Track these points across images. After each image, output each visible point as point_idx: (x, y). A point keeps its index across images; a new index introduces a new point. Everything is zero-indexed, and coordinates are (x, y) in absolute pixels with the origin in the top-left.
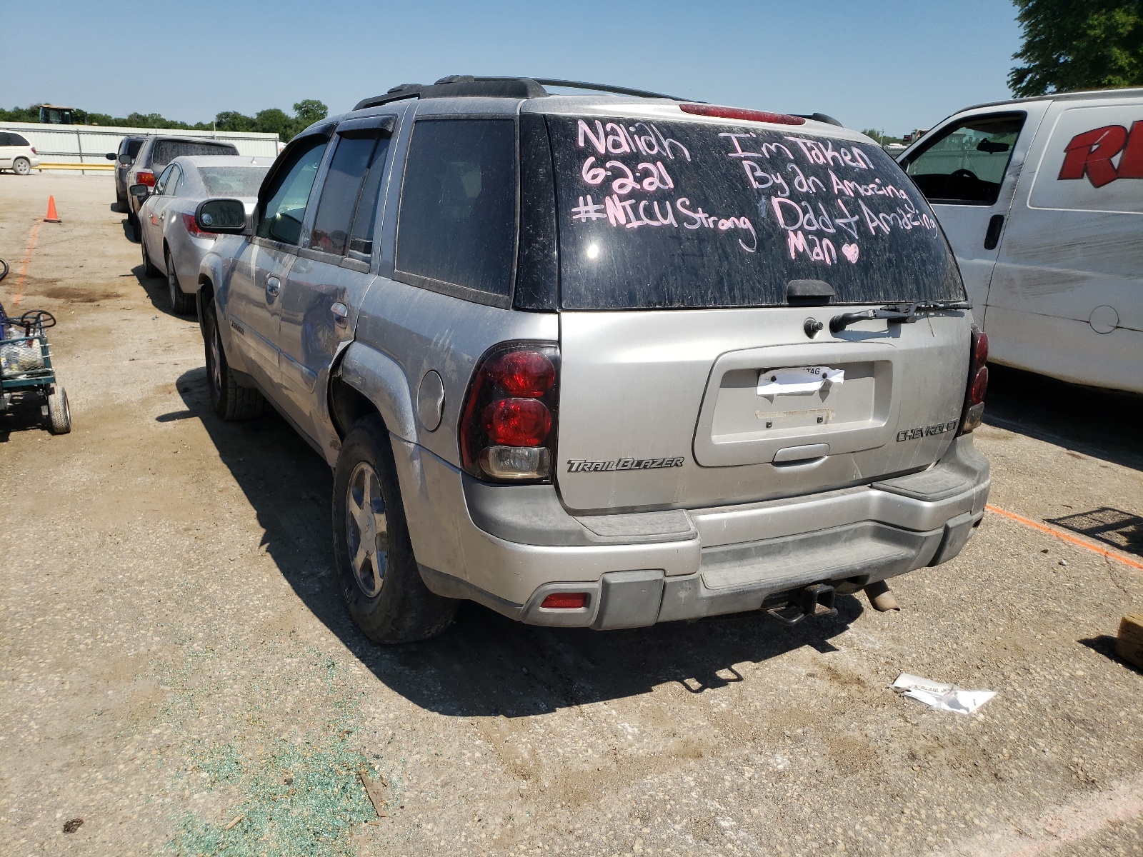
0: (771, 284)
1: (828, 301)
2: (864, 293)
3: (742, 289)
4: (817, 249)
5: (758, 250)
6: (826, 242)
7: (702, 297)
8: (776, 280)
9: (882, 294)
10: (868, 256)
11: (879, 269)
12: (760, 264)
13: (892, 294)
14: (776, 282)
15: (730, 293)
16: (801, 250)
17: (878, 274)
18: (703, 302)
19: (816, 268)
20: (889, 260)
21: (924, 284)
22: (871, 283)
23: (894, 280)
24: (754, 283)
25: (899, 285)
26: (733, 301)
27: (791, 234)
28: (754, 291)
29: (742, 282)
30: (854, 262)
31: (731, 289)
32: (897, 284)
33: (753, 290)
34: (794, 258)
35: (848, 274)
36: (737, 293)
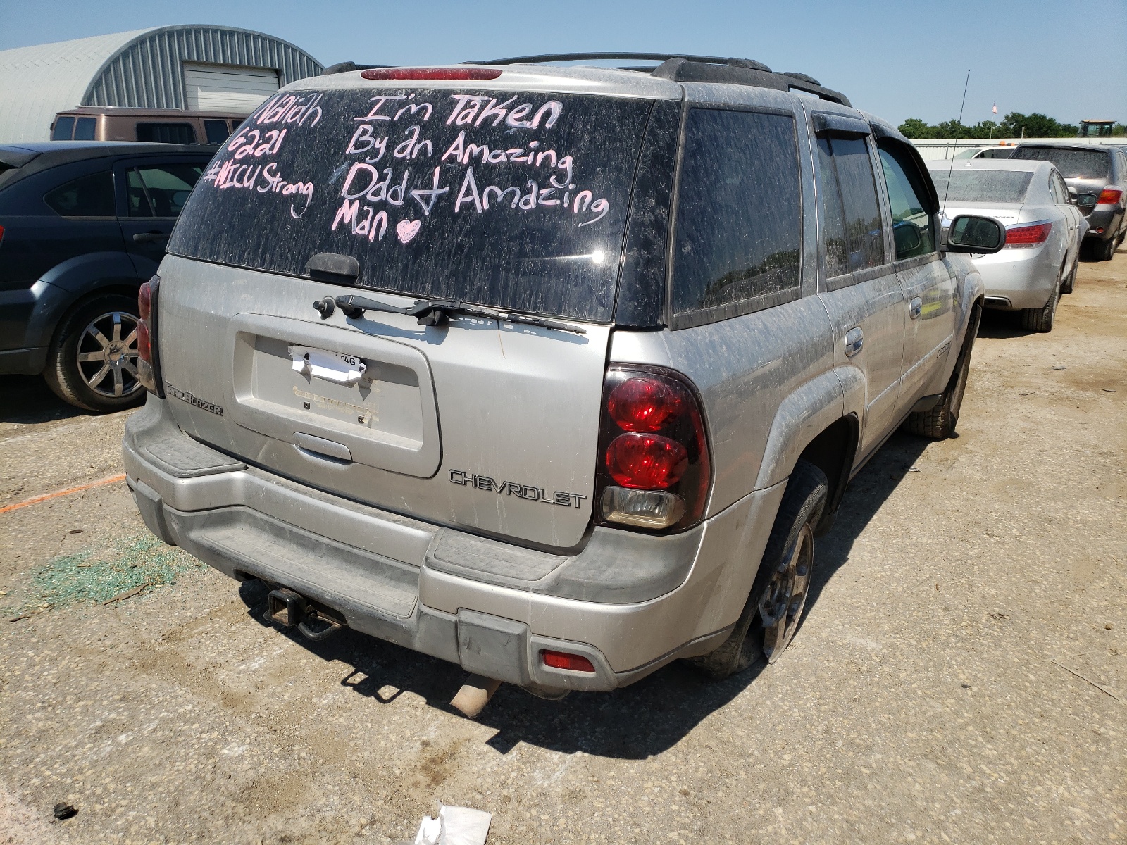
0: (300, 253)
1: (354, 282)
2: (403, 280)
3: (272, 255)
4: (366, 223)
5: (303, 218)
6: (383, 215)
7: (240, 256)
8: (305, 249)
9: (428, 286)
10: (430, 237)
11: (437, 255)
12: (298, 232)
13: (444, 289)
14: (305, 252)
15: (262, 256)
16: (346, 221)
17: (433, 261)
18: (239, 262)
19: (353, 243)
20: (460, 246)
21: (506, 286)
22: (418, 271)
23: (456, 272)
24: (285, 250)
25: (461, 279)
26: (262, 265)
27: (347, 203)
28: (281, 258)
29: (275, 247)
30: (404, 242)
31: (264, 253)
32: (457, 278)
33: (281, 256)
34: (333, 229)
35: (389, 254)
36: (268, 257)
